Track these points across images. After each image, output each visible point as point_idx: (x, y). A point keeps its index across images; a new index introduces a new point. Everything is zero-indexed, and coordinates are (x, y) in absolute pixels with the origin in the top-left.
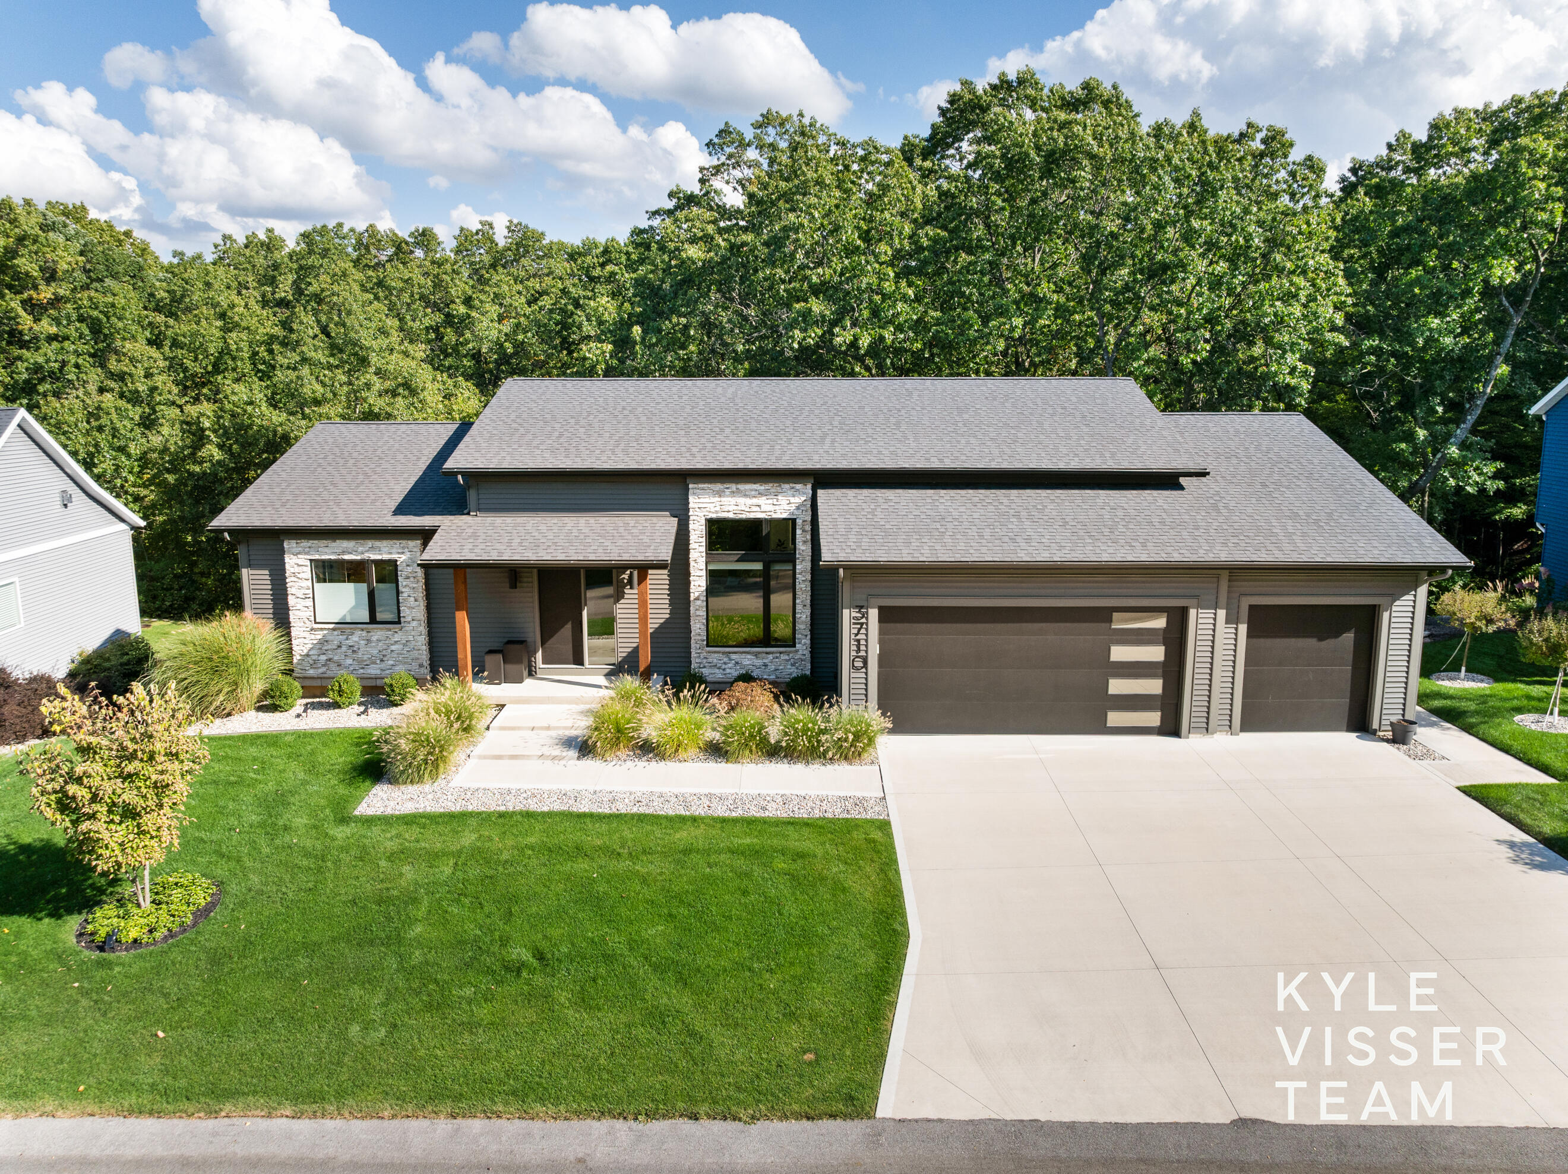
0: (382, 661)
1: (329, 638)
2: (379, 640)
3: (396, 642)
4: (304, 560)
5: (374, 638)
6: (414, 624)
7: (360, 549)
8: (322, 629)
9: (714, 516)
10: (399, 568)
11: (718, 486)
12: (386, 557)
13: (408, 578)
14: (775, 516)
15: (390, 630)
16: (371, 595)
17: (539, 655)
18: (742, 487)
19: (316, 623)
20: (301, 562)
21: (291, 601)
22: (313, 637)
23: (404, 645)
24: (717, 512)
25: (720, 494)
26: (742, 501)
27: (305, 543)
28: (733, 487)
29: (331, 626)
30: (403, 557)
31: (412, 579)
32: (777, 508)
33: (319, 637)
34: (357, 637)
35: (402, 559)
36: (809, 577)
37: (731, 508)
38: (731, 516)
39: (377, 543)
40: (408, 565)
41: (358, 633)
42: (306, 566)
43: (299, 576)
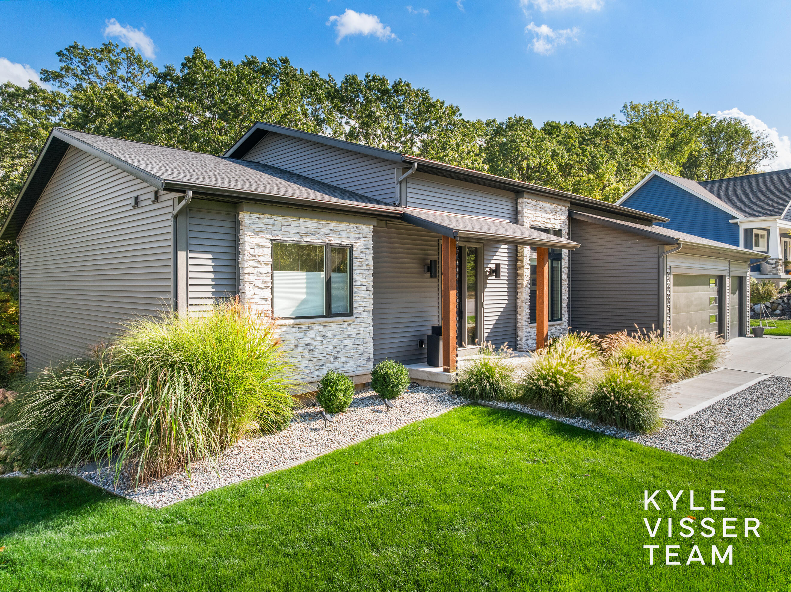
0: (336, 358)
1: (287, 337)
2: (333, 336)
3: (349, 336)
4: (264, 240)
5: (329, 334)
6: (364, 315)
8: (279, 326)
9: (533, 224)
10: (355, 254)
11: (535, 202)
12: (344, 241)
13: (361, 265)
14: (555, 227)
15: (344, 322)
16: (329, 283)
18: (544, 204)
19: (273, 318)
20: (260, 242)
21: (247, 291)
23: (355, 339)
24: (534, 221)
25: (535, 208)
27: (268, 219)
30: (359, 243)
31: (364, 267)
32: (556, 221)
34: (313, 334)
35: (358, 245)
36: (567, 270)
37: (539, 219)
38: (540, 224)
39: (338, 226)
40: (362, 252)
41: (316, 328)
42: (267, 247)
43: (260, 259)
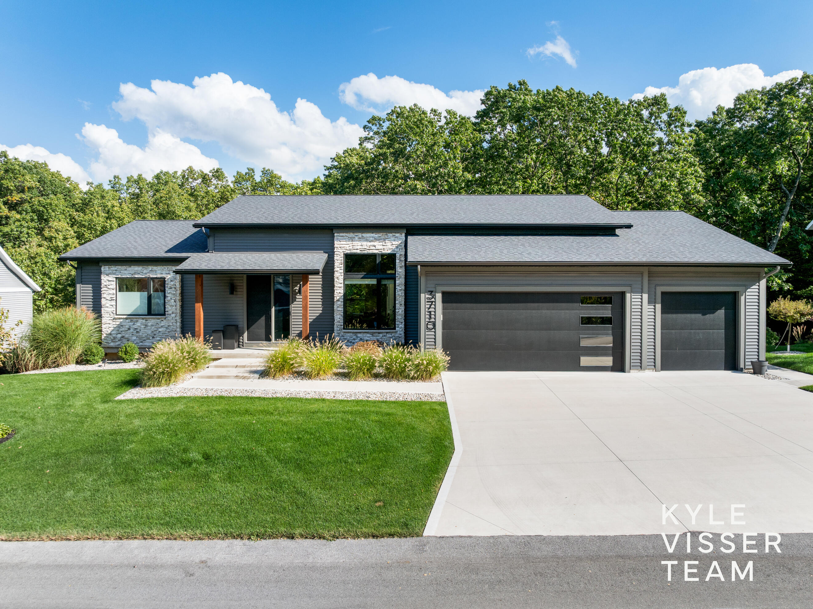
0: (153, 337)
1: (123, 324)
2: (152, 325)
3: (162, 326)
4: (112, 278)
5: (150, 324)
6: (173, 315)
7: (145, 272)
8: (120, 318)
9: (349, 252)
10: (166, 283)
11: (351, 235)
12: (159, 276)
13: (171, 288)
14: (383, 252)
15: (159, 319)
16: (149, 298)
17: (246, 335)
18: (365, 235)
19: (116, 315)
20: (110, 279)
21: (103, 301)
22: (114, 323)
23: (167, 328)
24: (350, 250)
25: (352, 239)
26: (365, 243)
27: (113, 268)
28: (360, 235)
29: (125, 317)
30: (169, 276)
31: (173, 289)
32: (385, 247)
33: (118, 323)
34: (139, 323)
35: (168, 277)
36: (403, 288)
37: (358, 247)
38: (358, 251)
39: (155, 268)
40: (171, 281)
41: (141, 321)
42: (113, 281)
43: (109, 287)
